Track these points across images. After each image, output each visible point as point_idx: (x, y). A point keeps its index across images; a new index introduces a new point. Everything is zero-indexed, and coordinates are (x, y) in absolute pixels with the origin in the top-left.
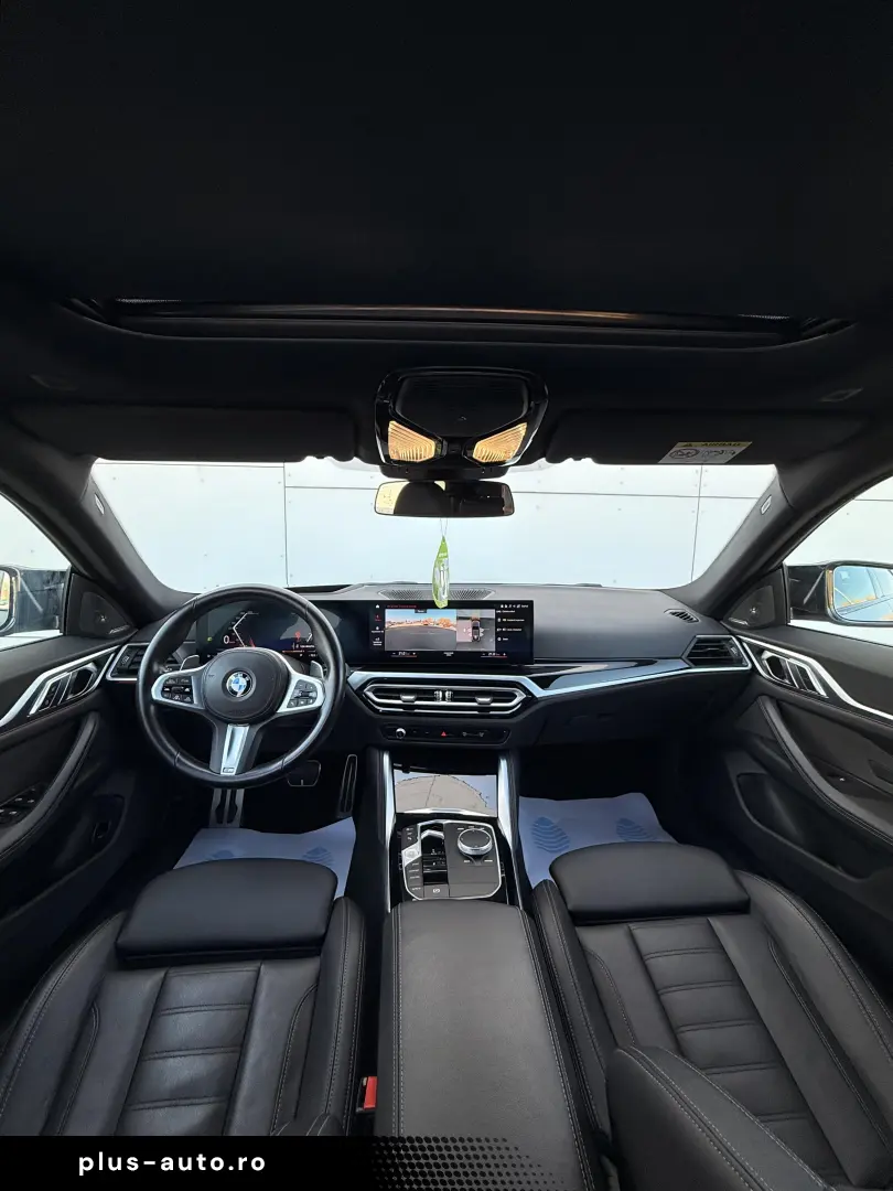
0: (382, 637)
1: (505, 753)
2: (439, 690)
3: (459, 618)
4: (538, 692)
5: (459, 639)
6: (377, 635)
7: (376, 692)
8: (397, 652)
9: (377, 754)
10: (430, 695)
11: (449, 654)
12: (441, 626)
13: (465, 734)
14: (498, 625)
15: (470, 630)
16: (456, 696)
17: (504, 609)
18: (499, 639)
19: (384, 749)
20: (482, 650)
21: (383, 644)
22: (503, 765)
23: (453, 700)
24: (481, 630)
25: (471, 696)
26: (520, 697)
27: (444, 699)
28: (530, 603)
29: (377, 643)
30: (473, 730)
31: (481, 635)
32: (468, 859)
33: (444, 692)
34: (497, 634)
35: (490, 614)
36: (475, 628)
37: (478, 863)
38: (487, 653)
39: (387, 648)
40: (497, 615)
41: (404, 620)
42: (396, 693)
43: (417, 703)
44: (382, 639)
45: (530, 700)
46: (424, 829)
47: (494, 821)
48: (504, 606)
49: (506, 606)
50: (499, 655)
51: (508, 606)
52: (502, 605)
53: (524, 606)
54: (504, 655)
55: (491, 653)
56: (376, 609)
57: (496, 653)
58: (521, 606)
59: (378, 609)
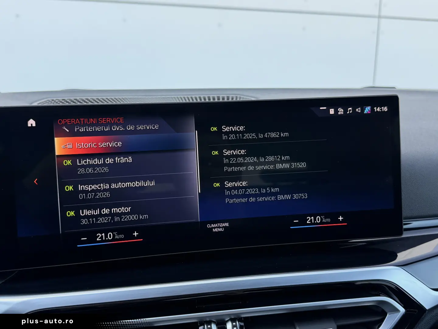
2: (209, 321)
33: (221, 323)
48: (336, 111)
49: (341, 111)
50: (329, 220)
51: (346, 111)
52: (333, 110)
53: (379, 109)
54: (341, 218)
55: (313, 218)
56: (29, 125)
57: (322, 217)
58: (372, 109)
59: (34, 125)
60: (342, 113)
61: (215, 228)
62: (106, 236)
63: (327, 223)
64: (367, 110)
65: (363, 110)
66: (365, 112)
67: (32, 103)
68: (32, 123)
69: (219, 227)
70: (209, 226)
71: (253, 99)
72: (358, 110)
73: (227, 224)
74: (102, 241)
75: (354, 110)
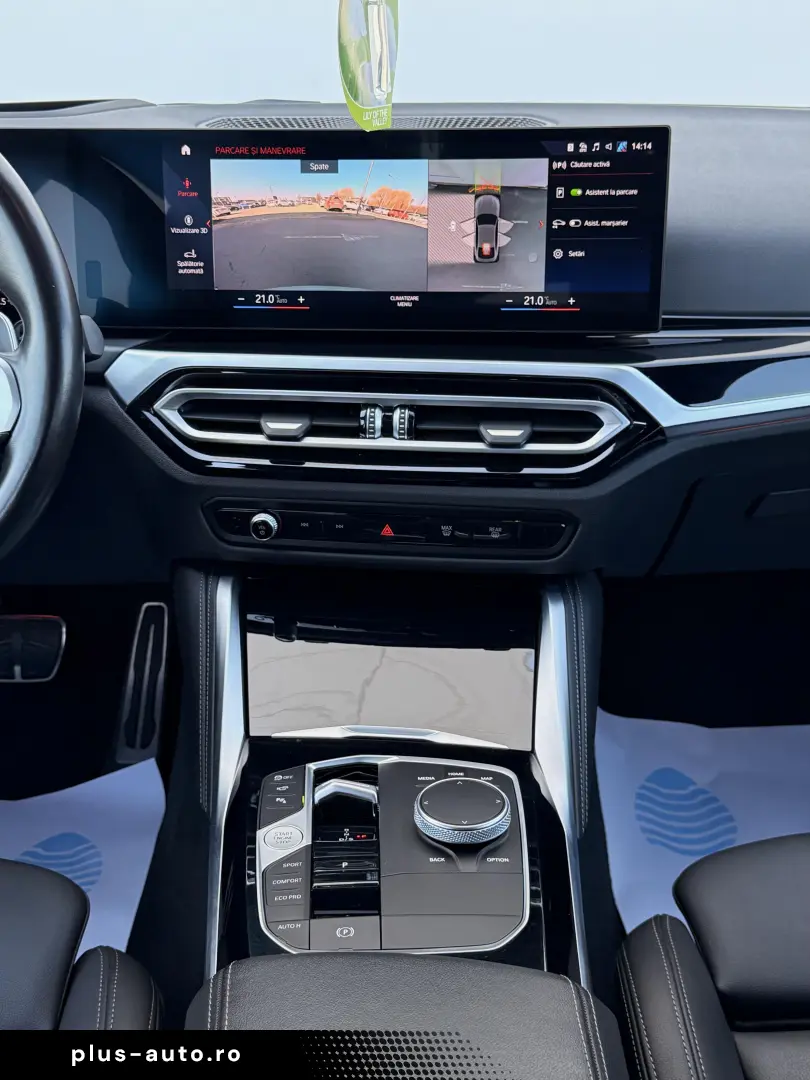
0: (203, 247)
1: (561, 584)
2: (374, 405)
3: (437, 188)
4: (668, 411)
5: (437, 255)
6: (188, 242)
7: (193, 410)
8: (250, 296)
9: (196, 581)
10: (347, 419)
11: (404, 302)
12: (381, 213)
13: (446, 530)
14: (555, 209)
15: (470, 226)
16: (424, 422)
17: (578, 156)
18: (558, 254)
19: (216, 569)
20: (504, 287)
21: (208, 268)
22: (555, 618)
23: (414, 433)
24: (504, 225)
25: (467, 422)
26: (613, 422)
27: (387, 430)
28: (660, 136)
29: (189, 266)
30: (473, 519)
31: (503, 241)
32: (441, 853)
33: (388, 409)
34: (554, 239)
35: (533, 172)
36: (485, 219)
37: (468, 866)
38: (519, 297)
39: (222, 282)
40: (555, 177)
41: (267, 197)
42: (248, 414)
43: (311, 441)
44: (205, 255)
45: (644, 432)
46: (321, 777)
47: (520, 761)
48: (577, 147)
49: (583, 148)
50: (555, 302)
51: (590, 147)
52: (572, 145)
53: (639, 147)
54: (572, 301)
55: (532, 298)
56: (183, 153)
57: (546, 298)
58: (629, 146)
59: (189, 153)
60: (585, 150)
61: (400, 301)
62: (267, 299)
63: (552, 306)
64: (622, 146)
65: (615, 147)
66: (619, 150)
67: (197, 125)
68: (186, 150)
69: (406, 301)
70: (392, 298)
71: (549, 125)
72: (609, 146)
73: (416, 298)
74: (262, 304)
75: (602, 146)
